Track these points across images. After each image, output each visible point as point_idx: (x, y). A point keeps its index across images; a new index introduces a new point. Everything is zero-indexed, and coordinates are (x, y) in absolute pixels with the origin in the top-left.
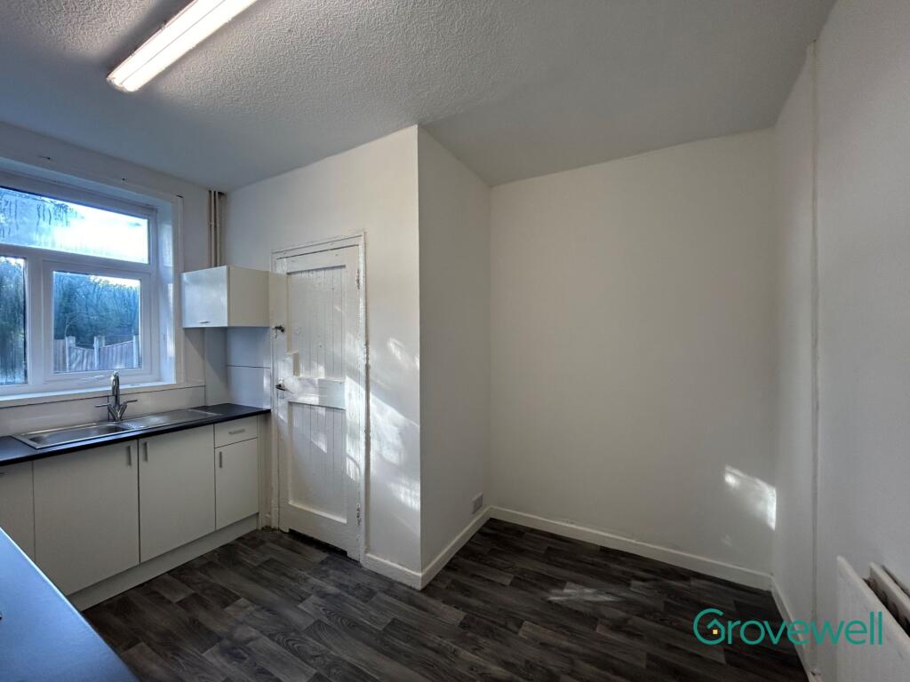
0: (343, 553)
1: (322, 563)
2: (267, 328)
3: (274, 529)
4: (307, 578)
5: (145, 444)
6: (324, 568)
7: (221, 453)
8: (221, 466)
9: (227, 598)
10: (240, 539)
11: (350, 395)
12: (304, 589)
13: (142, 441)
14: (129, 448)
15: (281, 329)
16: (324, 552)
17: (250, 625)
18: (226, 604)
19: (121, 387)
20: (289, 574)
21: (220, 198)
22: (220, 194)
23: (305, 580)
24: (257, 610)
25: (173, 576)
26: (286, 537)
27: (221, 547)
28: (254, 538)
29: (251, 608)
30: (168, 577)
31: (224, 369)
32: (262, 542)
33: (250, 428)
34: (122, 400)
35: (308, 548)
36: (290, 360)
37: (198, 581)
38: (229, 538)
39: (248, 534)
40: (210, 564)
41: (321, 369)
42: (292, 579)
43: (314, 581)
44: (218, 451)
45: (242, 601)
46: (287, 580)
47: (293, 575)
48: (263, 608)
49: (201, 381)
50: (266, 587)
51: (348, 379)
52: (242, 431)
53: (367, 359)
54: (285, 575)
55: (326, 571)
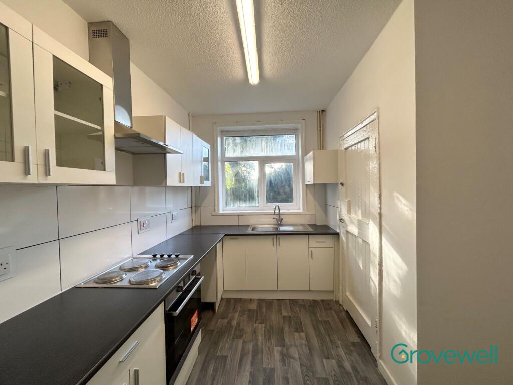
0: (370, 348)
1: (353, 344)
2: (337, 184)
3: (340, 305)
4: (339, 347)
5: (279, 238)
6: (352, 348)
7: (311, 251)
8: (312, 258)
9: (299, 328)
10: (322, 301)
11: (372, 233)
12: (333, 352)
13: (278, 236)
14: (273, 239)
15: (342, 184)
16: (359, 337)
17: (298, 351)
18: (297, 331)
19: (280, 211)
20: (331, 337)
21: (322, 113)
22: (323, 111)
23: (337, 347)
24: (305, 345)
25: (290, 303)
26: (344, 313)
27: (313, 300)
28: (328, 304)
29: (303, 342)
30: (287, 302)
31: (324, 206)
32: (331, 309)
33: (328, 241)
34: (281, 216)
35: (351, 328)
36: (346, 204)
37: (294, 310)
38: (318, 298)
39: (327, 300)
40: (304, 306)
41: (360, 212)
42: (331, 341)
43: (342, 352)
44: (310, 249)
45: (303, 334)
46: (328, 339)
47: (332, 339)
48: (308, 346)
49: (313, 211)
50: (316, 335)
51: (371, 221)
52: (324, 242)
53: (380, 208)
54: (329, 336)
55: (351, 351)
